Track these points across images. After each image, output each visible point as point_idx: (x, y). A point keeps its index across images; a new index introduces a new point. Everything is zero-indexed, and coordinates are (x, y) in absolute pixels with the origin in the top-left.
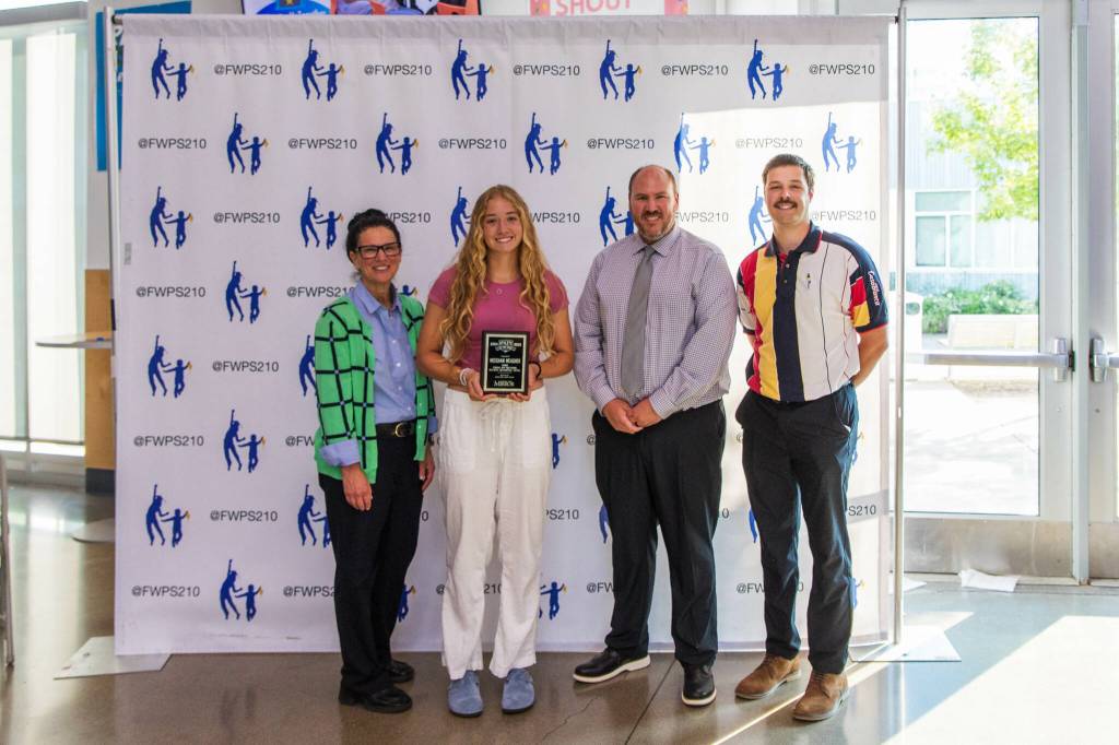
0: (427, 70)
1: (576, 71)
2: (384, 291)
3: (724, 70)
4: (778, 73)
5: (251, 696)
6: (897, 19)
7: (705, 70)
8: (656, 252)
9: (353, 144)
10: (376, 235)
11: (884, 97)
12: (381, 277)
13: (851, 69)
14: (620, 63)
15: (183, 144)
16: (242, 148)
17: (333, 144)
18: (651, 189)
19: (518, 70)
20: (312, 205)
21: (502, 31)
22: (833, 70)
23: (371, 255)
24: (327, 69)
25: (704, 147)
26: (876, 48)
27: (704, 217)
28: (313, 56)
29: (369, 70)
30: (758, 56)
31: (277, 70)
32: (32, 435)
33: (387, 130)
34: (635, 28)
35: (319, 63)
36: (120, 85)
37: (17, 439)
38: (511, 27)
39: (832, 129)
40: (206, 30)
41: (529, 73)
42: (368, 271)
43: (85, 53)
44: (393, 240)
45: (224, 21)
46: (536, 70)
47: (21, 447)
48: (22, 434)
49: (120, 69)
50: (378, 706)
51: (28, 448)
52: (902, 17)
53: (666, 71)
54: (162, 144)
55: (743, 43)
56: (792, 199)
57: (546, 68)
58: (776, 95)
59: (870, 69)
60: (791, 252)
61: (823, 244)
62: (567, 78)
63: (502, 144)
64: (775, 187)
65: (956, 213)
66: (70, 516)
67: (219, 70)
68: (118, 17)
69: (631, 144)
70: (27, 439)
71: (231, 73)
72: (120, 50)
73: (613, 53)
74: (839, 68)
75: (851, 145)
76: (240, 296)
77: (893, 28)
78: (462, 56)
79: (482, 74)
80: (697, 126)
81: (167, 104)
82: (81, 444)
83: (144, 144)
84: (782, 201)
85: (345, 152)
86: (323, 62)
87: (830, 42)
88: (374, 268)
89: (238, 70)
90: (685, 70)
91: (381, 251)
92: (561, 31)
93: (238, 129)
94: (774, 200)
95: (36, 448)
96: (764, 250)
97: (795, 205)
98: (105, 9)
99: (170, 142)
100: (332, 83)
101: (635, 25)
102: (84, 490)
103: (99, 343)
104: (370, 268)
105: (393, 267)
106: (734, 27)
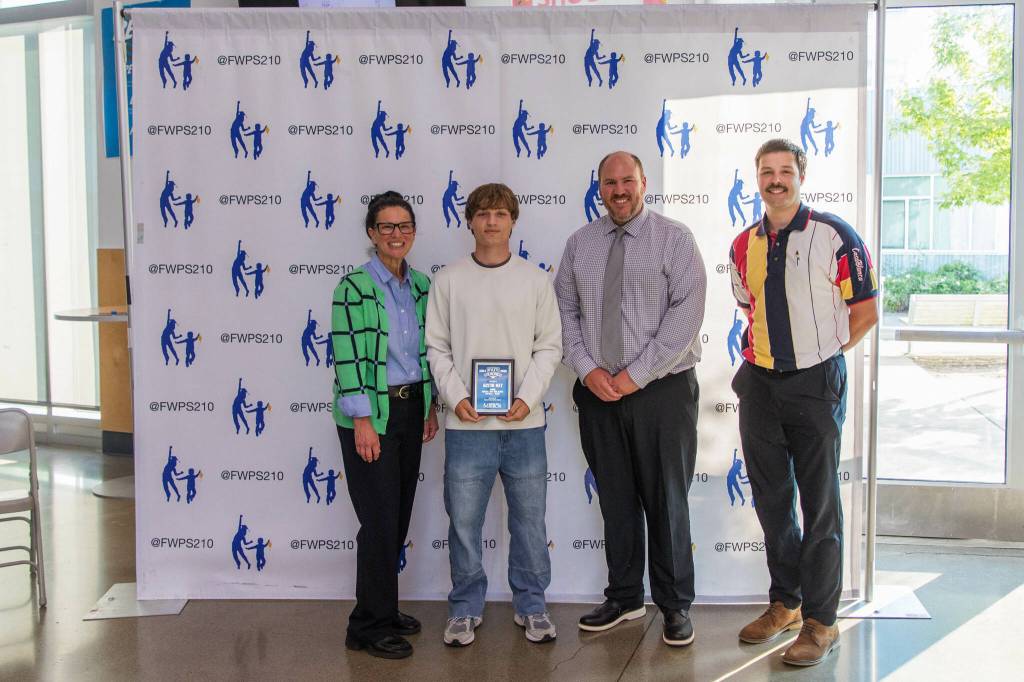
0: (419, 59)
1: (561, 59)
2: (397, 265)
3: (705, 58)
4: (757, 60)
5: (262, 640)
6: (876, 7)
7: (686, 58)
8: (626, 233)
9: (349, 130)
10: (393, 214)
11: (863, 83)
12: (396, 253)
13: (830, 56)
14: (604, 51)
15: (189, 131)
16: (245, 135)
17: (330, 130)
18: (619, 173)
19: (506, 59)
20: (311, 187)
21: (489, 21)
22: (812, 57)
23: (387, 231)
24: (324, 59)
25: (685, 132)
26: (855, 35)
27: (686, 199)
28: (310, 47)
29: (364, 60)
30: (738, 44)
31: (276, 60)
32: (54, 400)
33: (381, 116)
34: (617, 17)
35: (316, 54)
36: (129, 77)
37: (39, 403)
38: (499, 18)
39: (810, 113)
40: (210, 23)
41: (516, 62)
42: (384, 246)
43: (93, 47)
44: (409, 219)
45: (226, 14)
46: (523, 59)
47: (42, 411)
48: (44, 399)
49: (129, 60)
50: (381, 652)
51: (50, 412)
52: (881, 4)
53: (649, 59)
54: (169, 130)
55: (724, 31)
56: (783, 185)
57: (532, 57)
58: (756, 81)
59: (850, 56)
60: (780, 231)
61: (811, 223)
62: (554, 66)
63: (491, 130)
64: (767, 172)
65: (913, 197)
66: (89, 474)
67: (222, 61)
68: (126, 11)
69: (615, 129)
70: (48, 403)
71: (233, 63)
72: (129, 42)
73: (597, 42)
74: (818, 55)
75: (829, 130)
76: (246, 273)
77: (872, 15)
78: (452, 46)
79: (471, 62)
80: (680, 111)
81: (174, 93)
82: (96, 409)
83: (153, 130)
84: (773, 186)
85: (341, 138)
86: (320, 52)
87: (808, 29)
88: (389, 244)
89: (240, 60)
90: (667, 58)
91: (397, 228)
92: (545, 21)
93: (240, 117)
94: (766, 185)
95: (57, 412)
96: (755, 229)
97: (786, 190)
98: (114, 3)
99: (177, 129)
100: (329, 72)
101: (619, 14)
102: (101, 451)
103: (114, 316)
104: (386, 244)
105: (407, 246)
106: (716, 16)
